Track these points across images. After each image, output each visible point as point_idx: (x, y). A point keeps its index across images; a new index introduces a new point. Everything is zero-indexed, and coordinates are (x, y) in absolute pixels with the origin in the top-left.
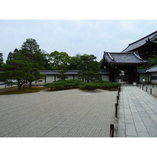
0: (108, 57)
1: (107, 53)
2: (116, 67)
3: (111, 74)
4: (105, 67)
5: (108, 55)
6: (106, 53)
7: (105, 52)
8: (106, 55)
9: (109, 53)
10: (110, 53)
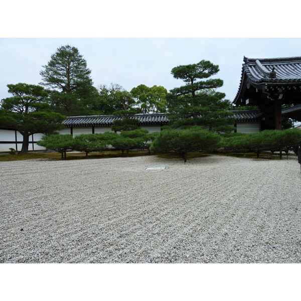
0: (257, 70)
1: (253, 61)
2: (281, 97)
3: (264, 119)
4: (247, 102)
5: (256, 66)
6: (249, 62)
7: (245, 59)
8: (251, 66)
9: (258, 62)
10: (262, 61)
